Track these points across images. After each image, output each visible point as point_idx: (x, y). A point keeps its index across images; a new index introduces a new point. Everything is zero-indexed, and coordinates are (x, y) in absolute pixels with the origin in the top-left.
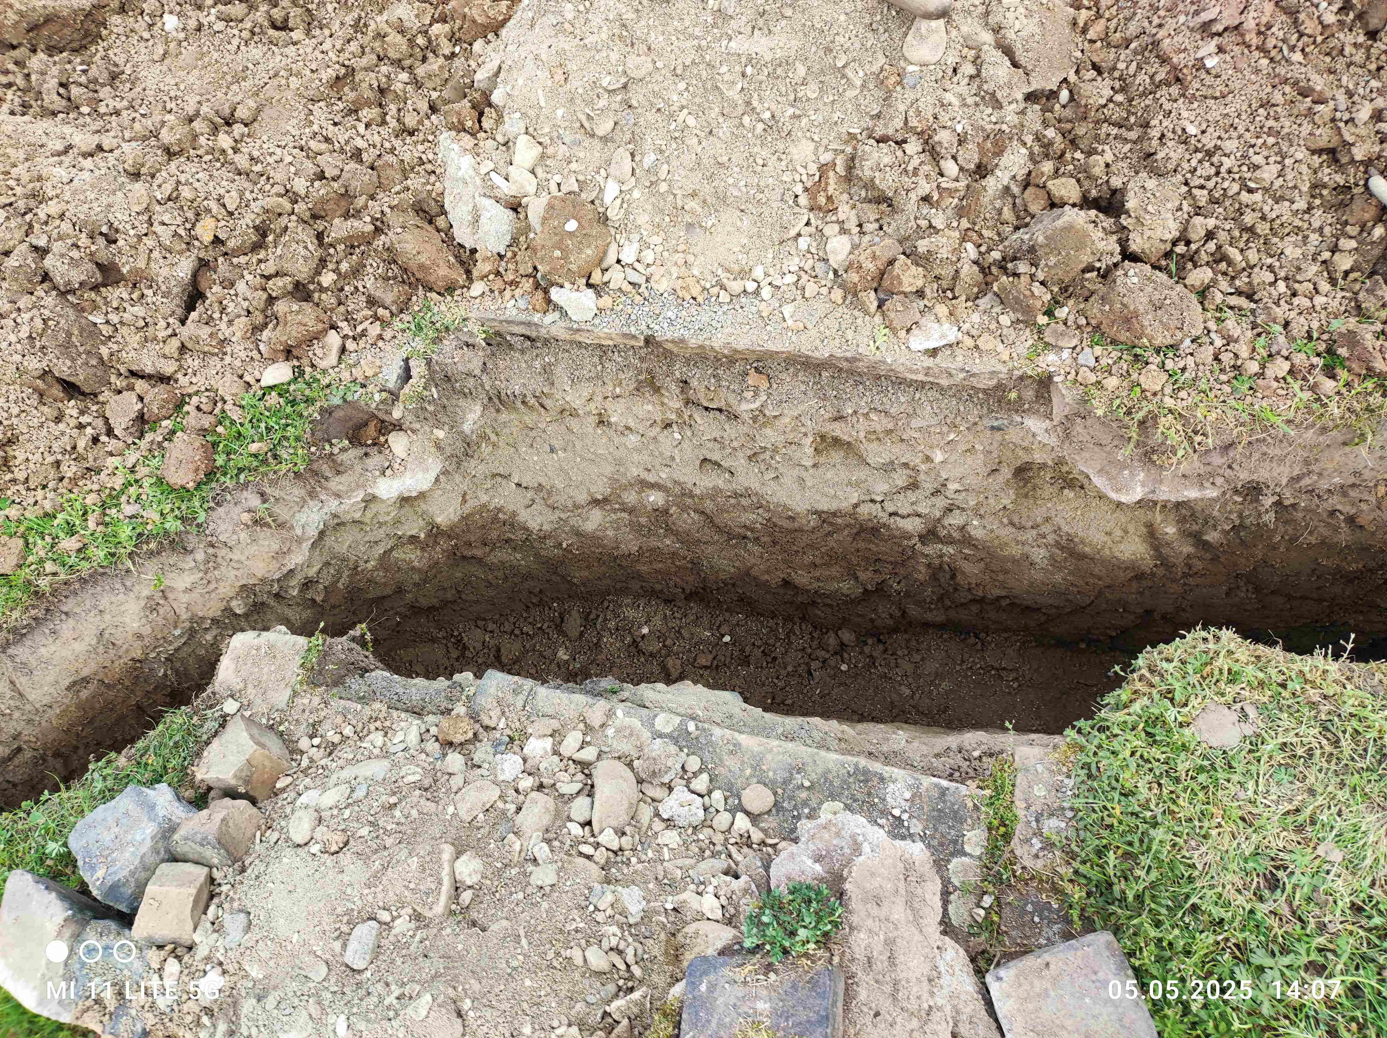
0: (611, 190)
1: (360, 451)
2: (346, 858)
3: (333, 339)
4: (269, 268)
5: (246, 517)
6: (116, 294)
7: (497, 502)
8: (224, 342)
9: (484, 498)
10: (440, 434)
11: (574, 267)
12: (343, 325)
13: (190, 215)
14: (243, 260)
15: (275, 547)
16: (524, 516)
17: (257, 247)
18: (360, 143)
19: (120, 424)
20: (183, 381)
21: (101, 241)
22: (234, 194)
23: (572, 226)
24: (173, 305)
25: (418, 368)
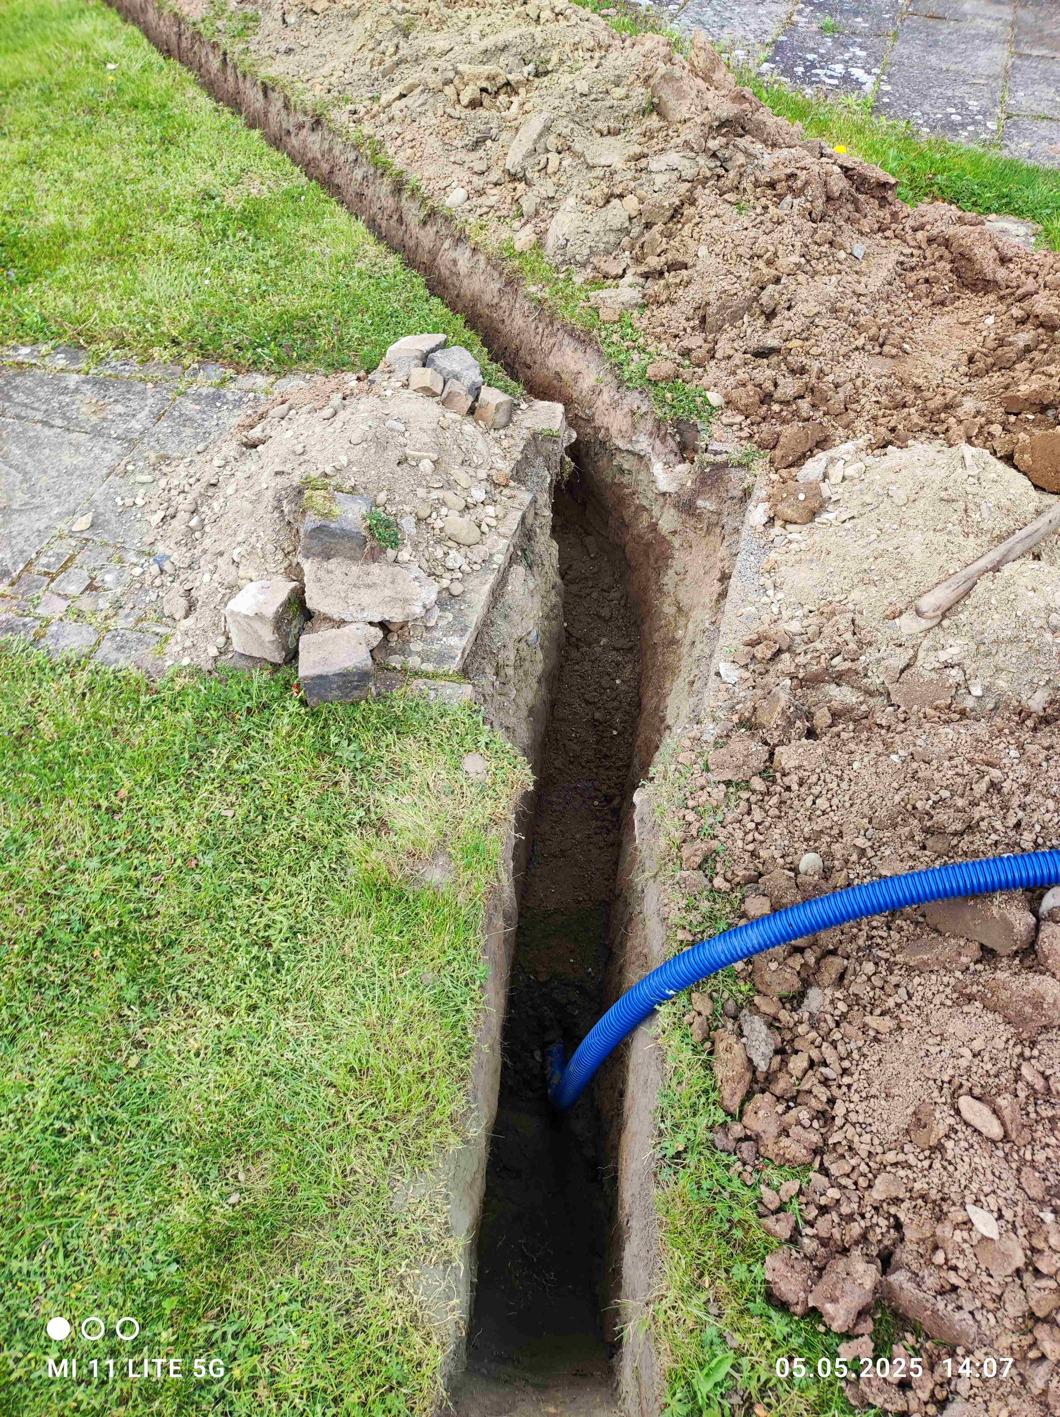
0: (831, 516)
1: (676, 449)
2: (435, 425)
3: (740, 418)
4: (781, 381)
5: (635, 407)
6: (761, 321)
7: (677, 554)
8: (734, 373)
9: (677, 546)
10: (689, 484)
11: (779, 507)
12: (749, 421)
13: (804, 335)
14: (783, 367)
15: (624, 429)
16: (671, 572)
17: (793, 372)
18: (862, 402)
19: (686, 343)
20: (712, 363)
21: (787, 304)
22: (820, 350)
23: (802, 497)
24: (753, 344)
25: (719, 458)
